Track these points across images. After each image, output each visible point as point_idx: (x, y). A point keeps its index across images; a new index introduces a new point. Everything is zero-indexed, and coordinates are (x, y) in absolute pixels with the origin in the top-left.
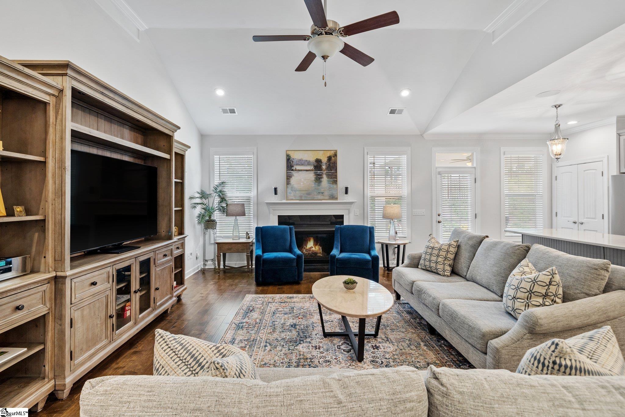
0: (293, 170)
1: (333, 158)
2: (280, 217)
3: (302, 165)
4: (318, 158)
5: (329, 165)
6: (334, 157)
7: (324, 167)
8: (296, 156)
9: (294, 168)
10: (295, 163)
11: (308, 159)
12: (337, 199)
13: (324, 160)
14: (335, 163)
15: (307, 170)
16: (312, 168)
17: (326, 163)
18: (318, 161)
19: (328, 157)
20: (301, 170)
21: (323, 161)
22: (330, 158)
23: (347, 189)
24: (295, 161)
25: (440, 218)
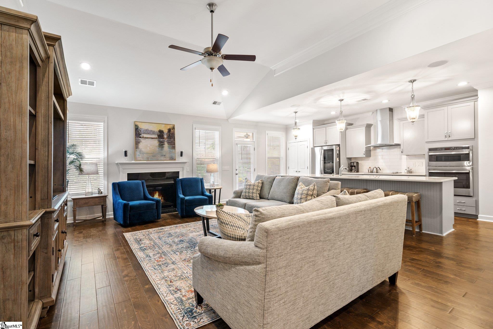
0: (140, 137)
1: (172, 130)
2: (129, 175)
3: (148, 134)
4: (161, 129)
5: (169, 135)
6: (172, 129)
7: (165, 136)
8: (142, 127)
9: (141, 136)
10: (142, 132)
11: (153, 130)
12: (175, 160)
13: (166, 131)
14: (173, 134)
15: (152, 138)
16: (156, 136)
17: (167, 134)
18: (161, 132)
19: (168, 129)
20: (148, 138)
21: (164, 132)
22: (169, 130)
23: (182, 153)
24: (142, 130)
25: (237, 172)
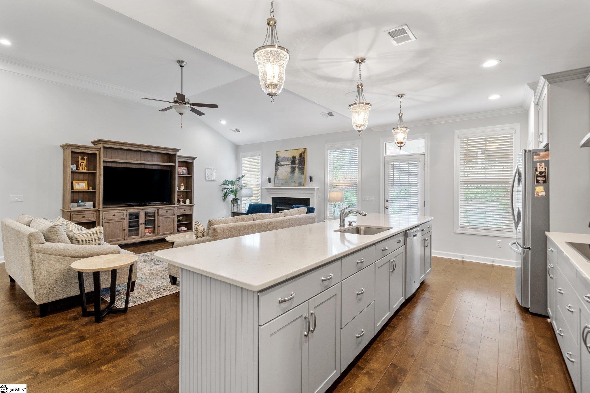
0: (279, 165)
1: (303, 155)
2: (274, 199)
3: (284, 161)
4: (294, 155)
5: (300, 160)
6: (303, 153)
7: (297, 162)
8: (281, 155)
9: (279, 164)
10: (280, 160)
11: (288, 157)
13: (297, 156)
14: (304, 158)
15: (287, 165)
16: (289, 163)
17: (298, 159)
18: (294, 158)
19: (300, 154)
20: (283, 165)
21: (296, 158)
22: (301, 155)
23: (311, 179)
24: (280, 158)
25: (387, 204)
